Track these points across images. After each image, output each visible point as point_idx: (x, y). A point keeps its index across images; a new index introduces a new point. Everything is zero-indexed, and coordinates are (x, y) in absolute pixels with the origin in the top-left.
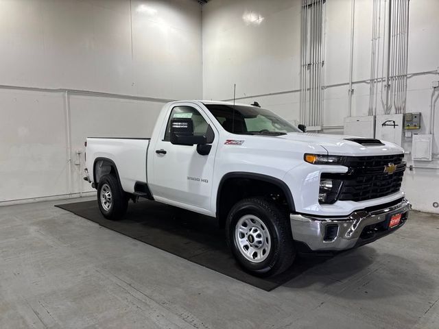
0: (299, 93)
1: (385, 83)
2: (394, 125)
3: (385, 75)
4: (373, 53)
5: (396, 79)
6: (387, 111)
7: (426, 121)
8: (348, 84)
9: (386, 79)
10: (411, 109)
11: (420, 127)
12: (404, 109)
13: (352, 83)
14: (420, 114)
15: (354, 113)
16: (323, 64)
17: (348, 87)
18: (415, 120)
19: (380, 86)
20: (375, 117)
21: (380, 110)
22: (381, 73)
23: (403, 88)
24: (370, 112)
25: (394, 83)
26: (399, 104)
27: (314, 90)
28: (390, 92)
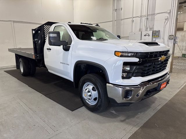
0: (112, 22)
1: (146, 17)
2: (149, 36)
3: (146, 14)
4: (142, 4)
5: (151, 16)
6: (146, 30)
7: (161, 34)
8: (132, 18)
9: (146, 16)
10: (156, 29)
11: (159, 36)
12: (153, 28)
13: (133, 17)
14: (159, 31)
15: (133, 31)
16: (122, 9)
17: (131, 19)
18: (157, 33)
19: (144, 19)
20: (141, 32)
21: (144, 29)
22: (145, 13)
23: (153, 19)
24: (140, 30)
25: (150, 17)
26: (151, 27)
27: (118, 21)
28: (148, 21)
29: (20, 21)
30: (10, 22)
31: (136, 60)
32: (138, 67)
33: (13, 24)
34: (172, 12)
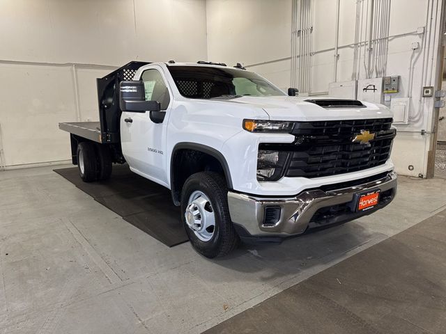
0: (290, 60)
1: (368, 47)
2: (374, 89)
3: (368, 39)
4: (358, 16)
5: (378, 42)
6: (369, 76)
7: (405, 85)
8: (334, 49)
9: (368, 43)
10: (391, 73)
11: (398, 91)
12: (384, 72)
13: (338, 48)
14: (399, 77)
15: (339, 79)
16: (312, 30)
17: (333, 52)
18: (393, 83)
19: (363, 50)
20: (357, 82)
21: (363, 73)
22: (364, 37)
23: (384, 51)
24: (354, 75)
25: (376, 47)
26: (380, 69)
27: (304, 57)
28: (372, 55)
29: (91, 63)
30: (70, 67)
31: (289, 138)
32: (295, 155)
33: (76, 71)
34: (428, 33)
